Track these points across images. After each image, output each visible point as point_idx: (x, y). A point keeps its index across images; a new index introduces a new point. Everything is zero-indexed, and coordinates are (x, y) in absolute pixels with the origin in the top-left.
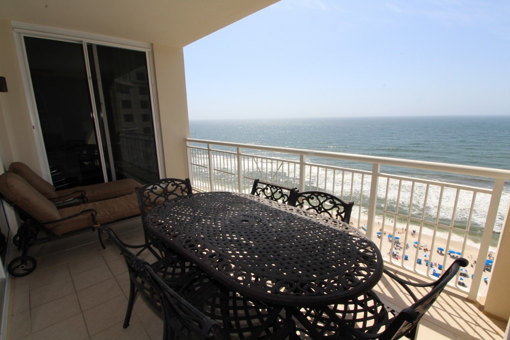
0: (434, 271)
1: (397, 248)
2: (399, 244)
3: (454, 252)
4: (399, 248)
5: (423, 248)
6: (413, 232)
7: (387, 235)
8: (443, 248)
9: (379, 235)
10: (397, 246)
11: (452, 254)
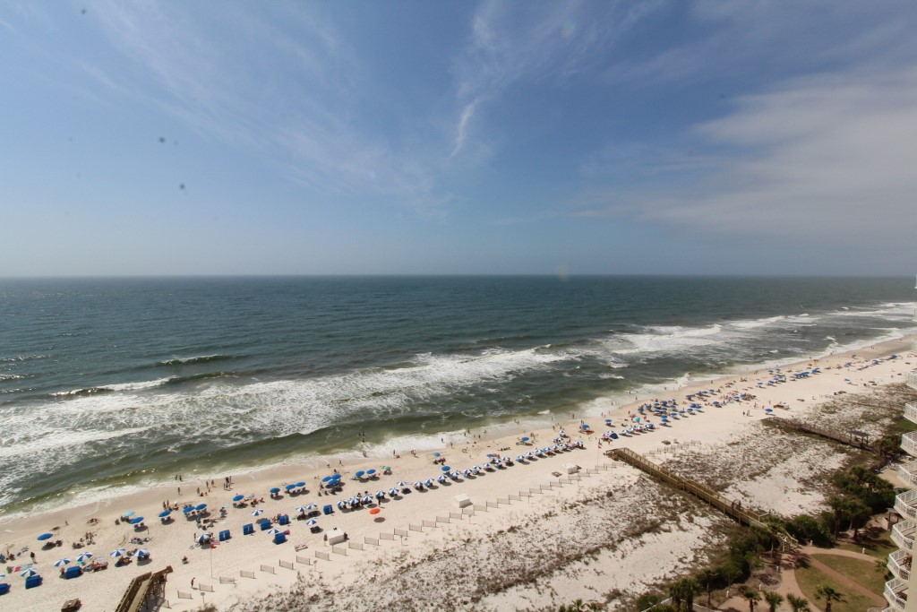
0: (276, 531)
1: (206, 525)
2: (208, 514)
3: (293, 486)
4: (209, 523)
5: (249, 503)
6: (225, 482)
7: (181, 509)
8: (277, 487)
9: (166, 518)
10: (205, 522)
11: (291, 491)
